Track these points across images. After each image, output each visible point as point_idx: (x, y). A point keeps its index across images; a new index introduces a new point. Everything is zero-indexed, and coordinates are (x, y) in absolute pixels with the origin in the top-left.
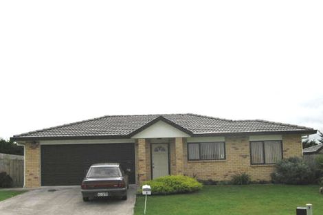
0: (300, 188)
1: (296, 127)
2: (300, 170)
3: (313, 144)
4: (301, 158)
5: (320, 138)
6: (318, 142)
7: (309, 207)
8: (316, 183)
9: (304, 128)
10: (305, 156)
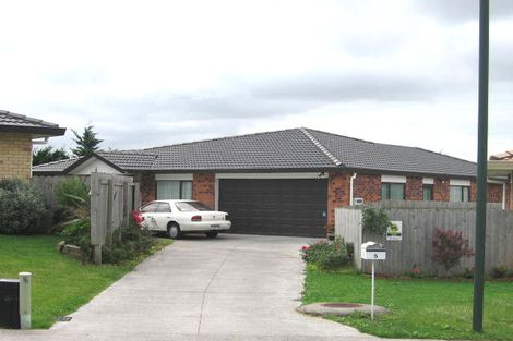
0: (17, 242)
1: (23, 119)
2: (21, 207)
3: (59, 155)
4: (27, 182)
5: (75, 146)
6: (69, 153)
7: (25, 278)
8: (53, 233)
9: (40, 122)
10: (36, 178)
